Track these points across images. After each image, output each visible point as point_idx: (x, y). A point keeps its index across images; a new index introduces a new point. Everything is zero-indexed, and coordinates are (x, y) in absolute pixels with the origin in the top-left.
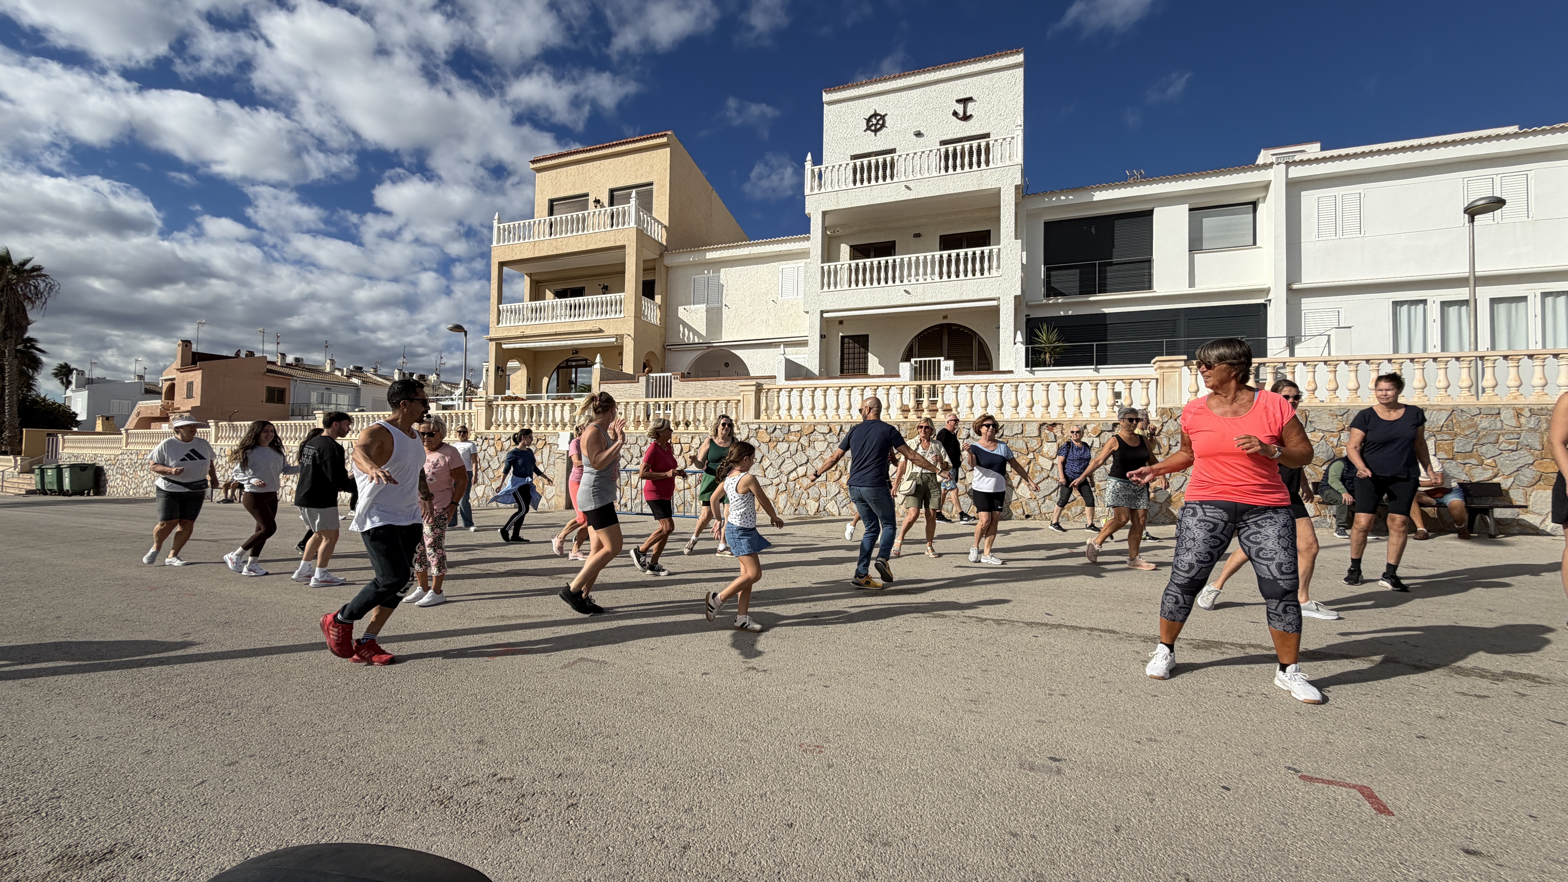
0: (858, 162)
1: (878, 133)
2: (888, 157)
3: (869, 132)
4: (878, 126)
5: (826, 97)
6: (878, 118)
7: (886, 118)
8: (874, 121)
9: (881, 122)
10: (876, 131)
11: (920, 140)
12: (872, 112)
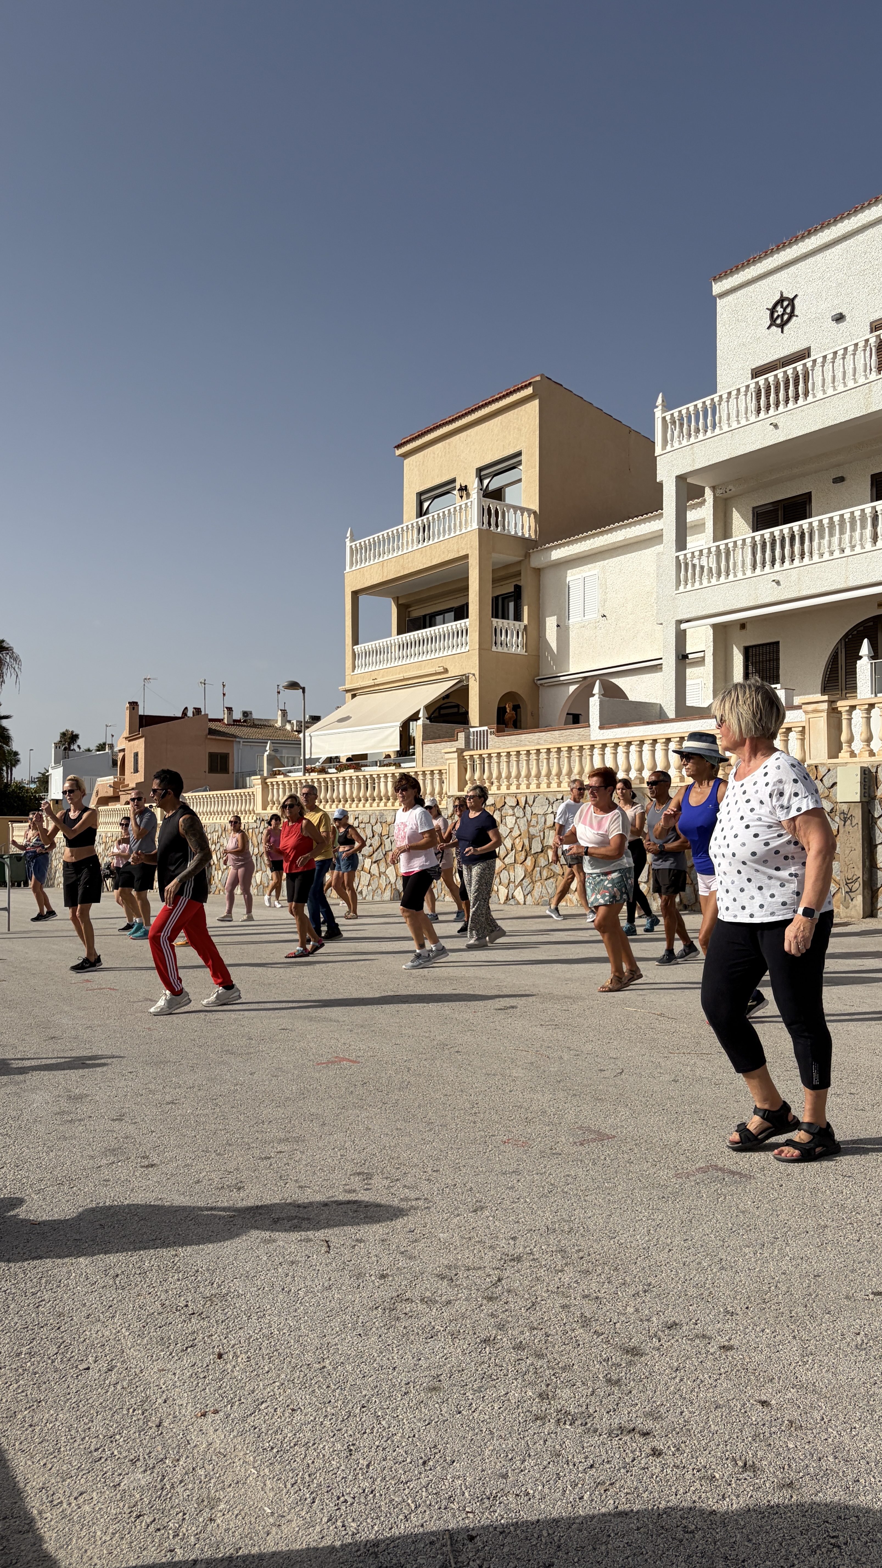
0: (761, 380)
1: (786, 328)
2: (799, 366)
3: (774, 328)
4: (786, 317)
5: (717, 288)
6: (785, 303)
7: (796, 302)
8: (780, 310)
9: (788, 310)
10: (782, 326)
11: (842, 325)
12: (777, 297)
